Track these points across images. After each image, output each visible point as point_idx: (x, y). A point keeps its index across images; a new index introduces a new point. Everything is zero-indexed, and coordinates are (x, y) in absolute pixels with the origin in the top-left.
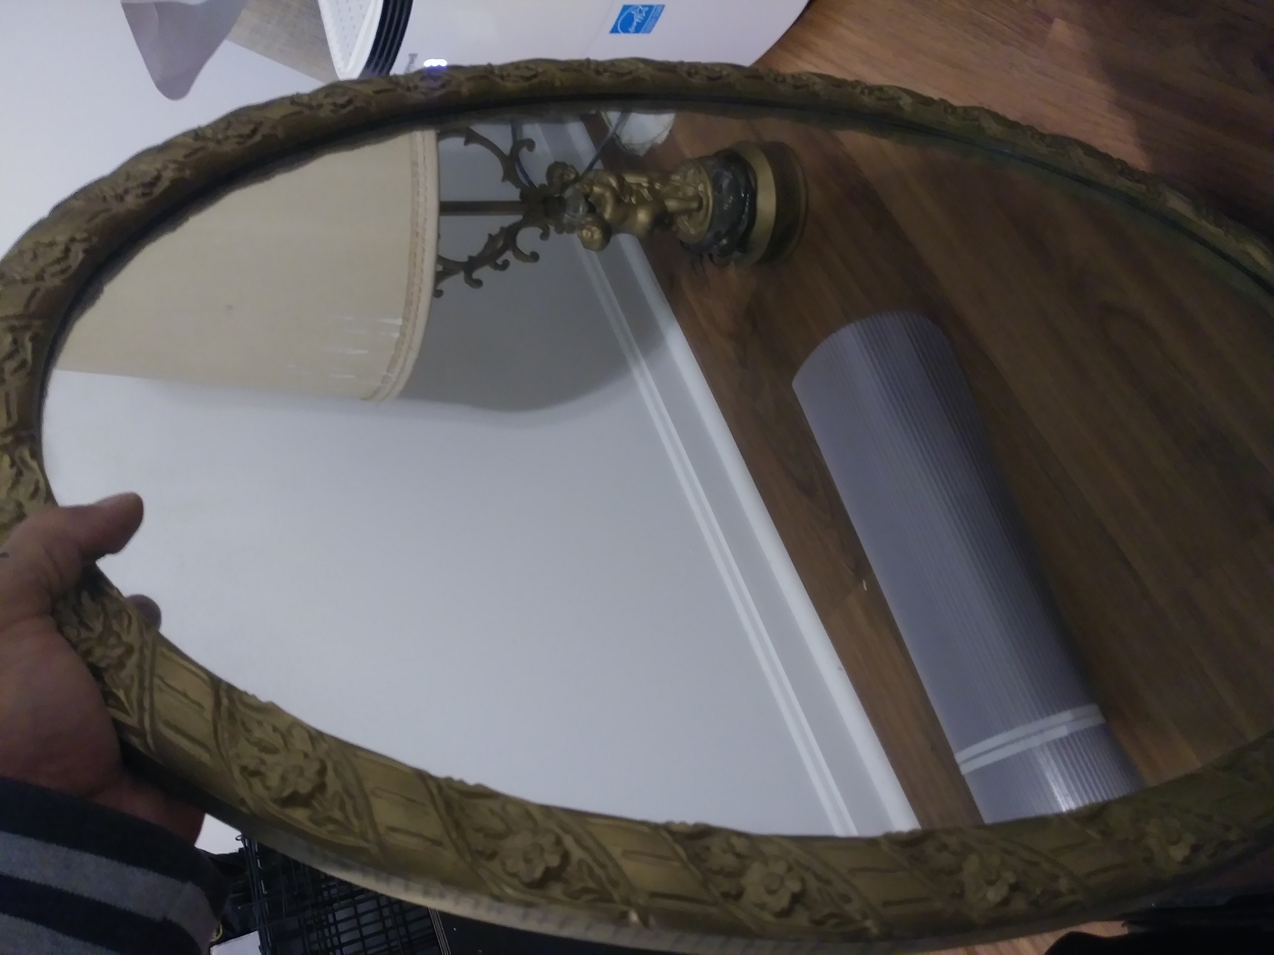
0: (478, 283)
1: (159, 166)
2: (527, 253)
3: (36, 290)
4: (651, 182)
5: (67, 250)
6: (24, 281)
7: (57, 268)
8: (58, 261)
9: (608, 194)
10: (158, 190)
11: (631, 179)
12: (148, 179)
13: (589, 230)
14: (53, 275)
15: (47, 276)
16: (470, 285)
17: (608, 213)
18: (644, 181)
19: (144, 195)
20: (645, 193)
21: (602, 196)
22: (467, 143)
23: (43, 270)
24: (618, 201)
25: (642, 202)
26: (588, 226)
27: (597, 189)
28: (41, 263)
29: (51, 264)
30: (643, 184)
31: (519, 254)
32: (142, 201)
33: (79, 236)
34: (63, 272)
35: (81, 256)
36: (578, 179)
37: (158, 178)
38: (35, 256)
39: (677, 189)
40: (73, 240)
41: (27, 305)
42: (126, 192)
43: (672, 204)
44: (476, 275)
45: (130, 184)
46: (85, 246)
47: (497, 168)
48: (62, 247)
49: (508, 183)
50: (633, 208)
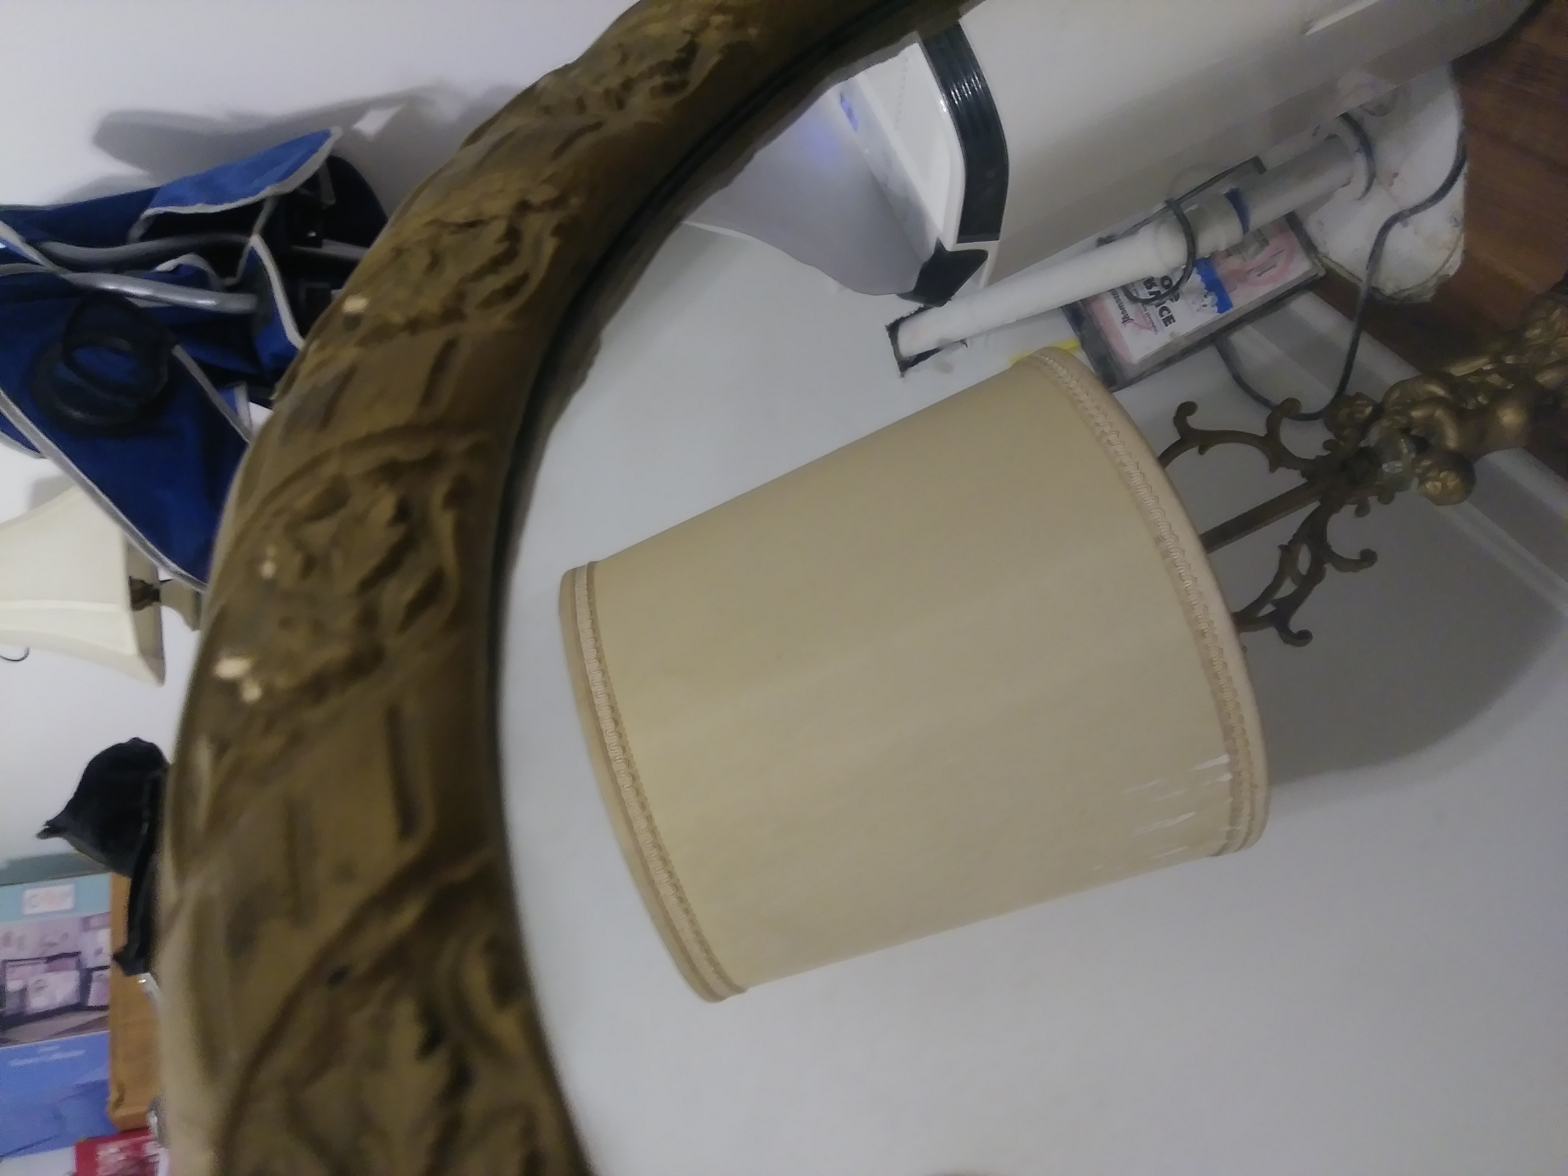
0: (1304, 637)
1: (688, 21)
2: (1356, 557)
3: (450, 346)
4: (1497, 358)
5: (513, 235)
6: (414, 326)
7: (495, 282)
8: (495, 264)
9: (1439, 413)
10: (698, 73)
11: (1459, 370)
12: (671, 55)
13: (1437, 479)
14: (488, 303)
15: (470, 308)
16: (1294, 644)
17: (1452, 439)
18: (1483, 363)
19: (668, 89)
20: (1495, 379)
21: (1431, 417)
22: (1202, 451)
23: (460, 296)
24: (1460, 415)
25: (1498, 396)
26: (1431, 474)
27: (1416, 414)
28: (452, 273)
29: (480, 274)
30: (1485, 368)
31: (1344, 564)
32: (669, 102)
33: (537, 197)
34: (510, 291)
35: (550, 246)
36: (1379, 411)
37: (691, 50)
38: (435, 262)
39: (1546, 348)
40: (523, 207)
41: (428, 396)
42: (628, 85)
43: (1548, 378)
44: (1296, 624)
45: (635, 69)
46: (553, 219)
47: (1256, 458)
48: (498, 228)
49: (1281, 471)
50: (1486, 413)
